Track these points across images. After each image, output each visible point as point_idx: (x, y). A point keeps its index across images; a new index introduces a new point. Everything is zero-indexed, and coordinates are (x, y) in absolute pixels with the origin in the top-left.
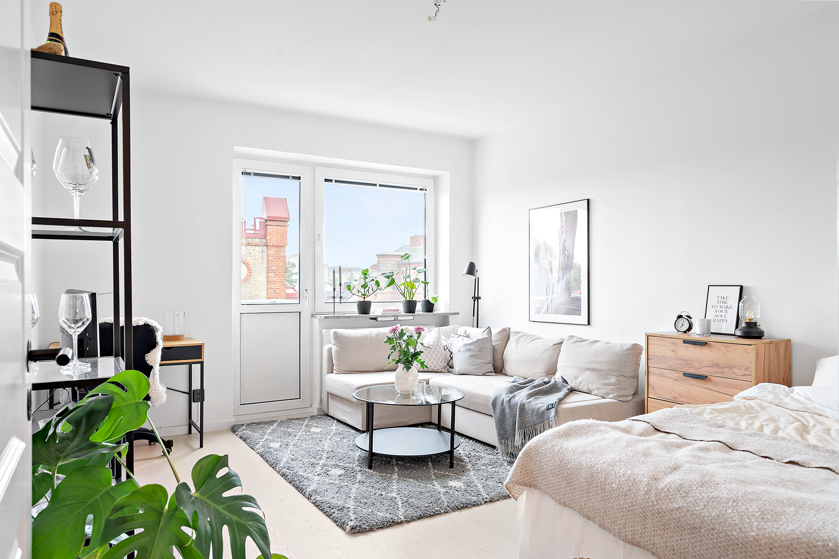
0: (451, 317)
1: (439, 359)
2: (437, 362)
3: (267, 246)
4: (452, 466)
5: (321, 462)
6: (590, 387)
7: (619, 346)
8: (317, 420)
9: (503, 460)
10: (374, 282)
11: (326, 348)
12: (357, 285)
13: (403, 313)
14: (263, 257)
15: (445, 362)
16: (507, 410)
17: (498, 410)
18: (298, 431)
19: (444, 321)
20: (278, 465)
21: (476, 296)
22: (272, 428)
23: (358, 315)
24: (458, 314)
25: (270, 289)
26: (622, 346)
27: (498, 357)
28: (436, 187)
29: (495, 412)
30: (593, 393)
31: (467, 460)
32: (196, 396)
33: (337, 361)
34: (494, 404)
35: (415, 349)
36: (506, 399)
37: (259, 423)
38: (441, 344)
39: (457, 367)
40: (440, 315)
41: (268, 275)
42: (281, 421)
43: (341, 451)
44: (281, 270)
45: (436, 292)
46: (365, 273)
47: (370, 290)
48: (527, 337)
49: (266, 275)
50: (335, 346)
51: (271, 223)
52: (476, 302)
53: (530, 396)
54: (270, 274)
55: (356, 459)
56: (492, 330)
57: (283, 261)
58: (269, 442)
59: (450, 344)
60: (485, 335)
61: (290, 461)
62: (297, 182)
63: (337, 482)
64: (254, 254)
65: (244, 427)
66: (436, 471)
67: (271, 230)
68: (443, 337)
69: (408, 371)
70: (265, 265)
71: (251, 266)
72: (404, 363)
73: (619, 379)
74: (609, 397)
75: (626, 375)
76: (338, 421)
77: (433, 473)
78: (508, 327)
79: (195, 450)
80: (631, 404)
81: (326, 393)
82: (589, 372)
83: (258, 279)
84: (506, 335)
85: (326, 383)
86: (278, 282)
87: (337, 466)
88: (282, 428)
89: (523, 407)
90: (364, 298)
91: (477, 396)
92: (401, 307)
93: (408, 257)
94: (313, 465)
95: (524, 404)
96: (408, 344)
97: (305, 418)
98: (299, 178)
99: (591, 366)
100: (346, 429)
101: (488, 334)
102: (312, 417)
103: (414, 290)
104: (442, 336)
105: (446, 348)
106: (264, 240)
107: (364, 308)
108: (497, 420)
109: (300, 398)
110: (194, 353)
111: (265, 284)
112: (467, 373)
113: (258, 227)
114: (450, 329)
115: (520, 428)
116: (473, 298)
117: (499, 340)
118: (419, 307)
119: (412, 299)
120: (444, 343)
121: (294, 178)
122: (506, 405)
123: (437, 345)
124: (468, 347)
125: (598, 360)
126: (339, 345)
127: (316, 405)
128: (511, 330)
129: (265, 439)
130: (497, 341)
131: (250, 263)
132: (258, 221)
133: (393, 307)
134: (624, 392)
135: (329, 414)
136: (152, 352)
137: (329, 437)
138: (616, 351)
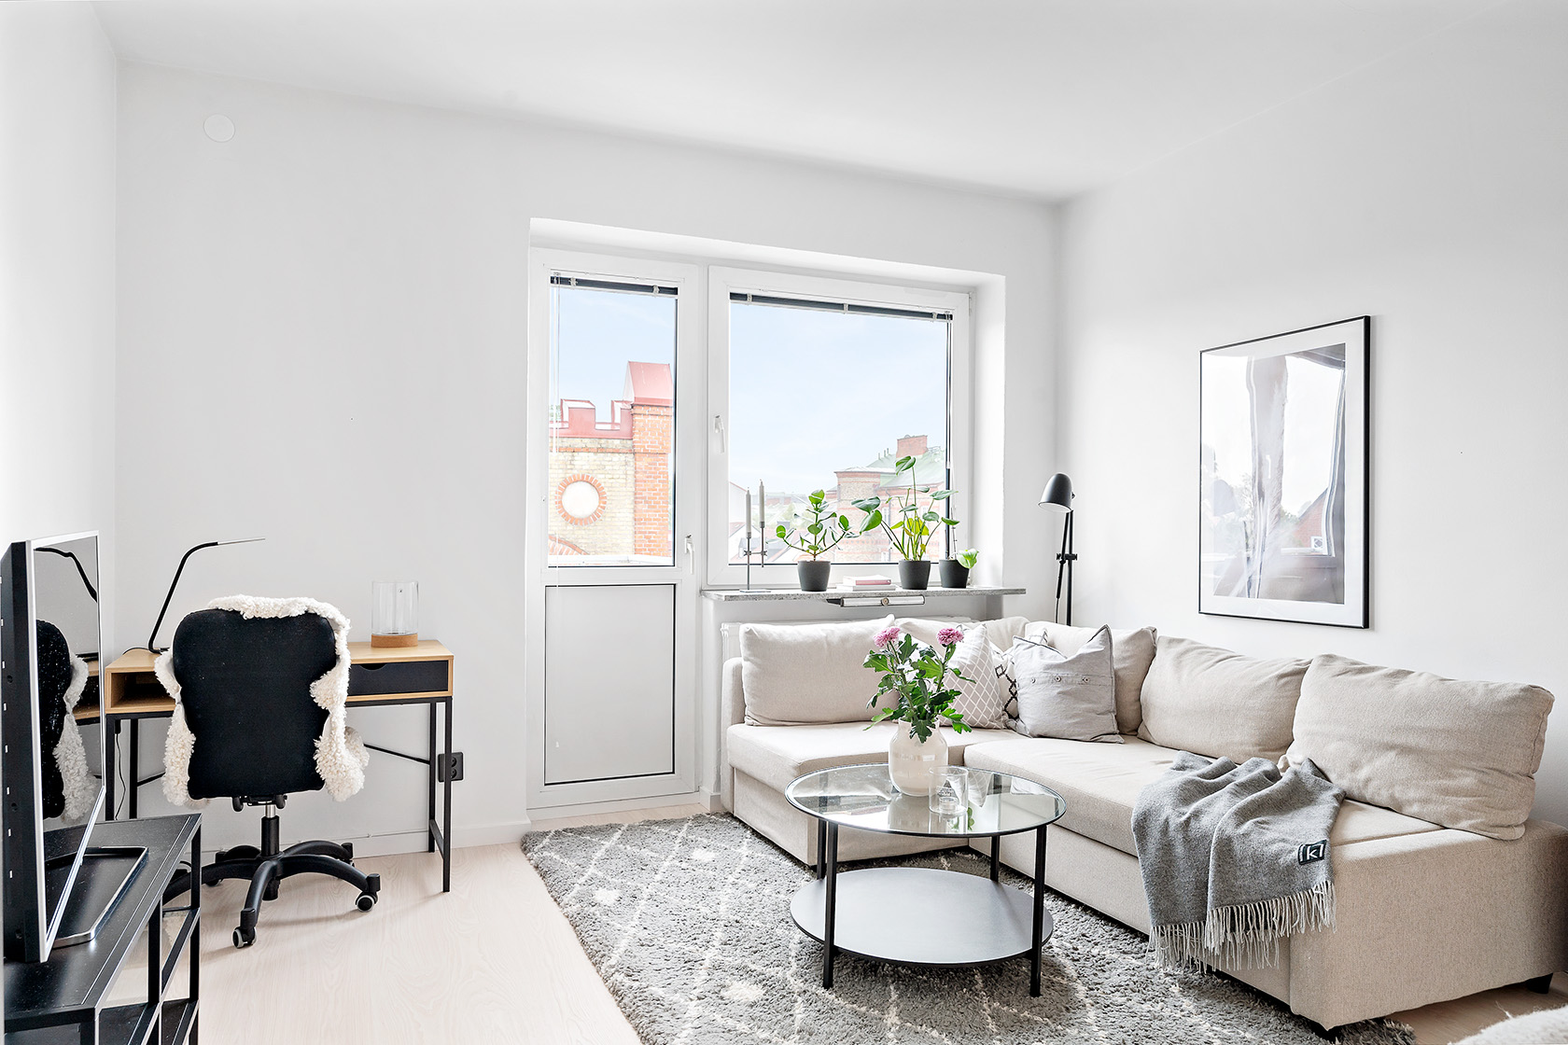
0: (1006, 600)
1: (985, 697)
2: (982, 706)
3: (634, 453)
4: (1035, 991)
5: (710, 956)
6: (1397, 795)
7: (1480, 691)
8: (709, 826)
9: (1167, 975)
10: (837, 520)
11: (730, 664)
12: (800, 526)
13: (899, 590)
14: (626, 474)
15: (998, 705)
16: (1179, 850)
17: (1152, 845)
18: (663, 858)
19: (990, 607)
20: (606, 958)
21: (1067, 552)
22: (607, 844)
23: (800, 592)
24: (1022, 591)
25: (640, 532)
26: (1491, 692)
27: (1128, 697)
28: (973, 312)
29: (1143, 850)
30: (1408, 810)
31: (1071, 970)
32: (446, 767)
33: (754, 696)
34: (1142, 828)
35: (940, 685)
36: (1175, 821)
37: (581, 832)
38: (989, 664)
39: (1029, 718)
40: (982, 594)
41: (635, 506)
42: (630, 828)
43: (757, 923)
44: (660, 498)
45: (971, 543)
46: (817, 500)
47: (828, 536)
48: (1201, 653)
49: (632, 506)
50: (749, 663)
51: (641, 410)
52: (1066, 565)
53: (1243, 815)
54: (639, 506)
55: (793, 954)
56: (1112, 631)
57: (663, 482)
58: (593, 887)
59: (1010, 664)
60: (1096, 646)
61: (635, 950)
62: (670, 299)
63: (742, 1027)
64: (611, 468)
65: (546, 841)
66: (996, 1005)
67: (642, 424)
68: (993, 647)
69: (923, 740)
70: (631, 489)
71: (606, 490)
72: (913, 719)
73: (1486, 778)
74: (1459, 826)
75: (1508, 770)
76: (754, 832)
77: (989, 1011)
78: (1150, 628)
79: (428, 898)
80: (1522, 849)
81: (729, 768)
82: (1392, 754)
83: (618, 515)
84: (1147, 646)
85: (728, 746)
86: (655, 520)
87: (744, 972)
88: (629, 848)
89: (1226, 845)
90: (815, 555)
91: (1091, 801)
92: (896, 577)
93: (912, 465)
94: (688, 965)
95: (1229, 840)
96: (922, 673)
97: (683, 821)
98: (675, 291)
99: (1400, 739)
100: (771, 858)
101: (1103, 642)
102: (698, 819)
103: (925, 538)
104: (992, 645)
105: (1000, 671)
106: (629, 442)
107: (815, 576)
108: (1151, 871)
109: (673, 772)
110: (431, 677)
111: (630, 524)
112: (1054, 734)
113: (618, 420)
114: (1006, 627)
115: (1219, 903)
116: (1058, 557)
117: (1129, 657)
118: (935, 575)
119: (920, 557)
120: (997, 660)
121: (663, 290)
122: (1178, 838)
123: (981, 665)
124: (1055, 673)
125: (1421, 724)
126: (758, 661)
127: (708, 789)
128: (1159, 634)
129: (586, 876)
130: (1124, 659)
131: (603, 485)
132: (618, 406)
133: (878, 575)
134: (1503, 814)
135: (735, 815)
136: (325, 678)
137: (731, 879)
138: (1475, 701)
